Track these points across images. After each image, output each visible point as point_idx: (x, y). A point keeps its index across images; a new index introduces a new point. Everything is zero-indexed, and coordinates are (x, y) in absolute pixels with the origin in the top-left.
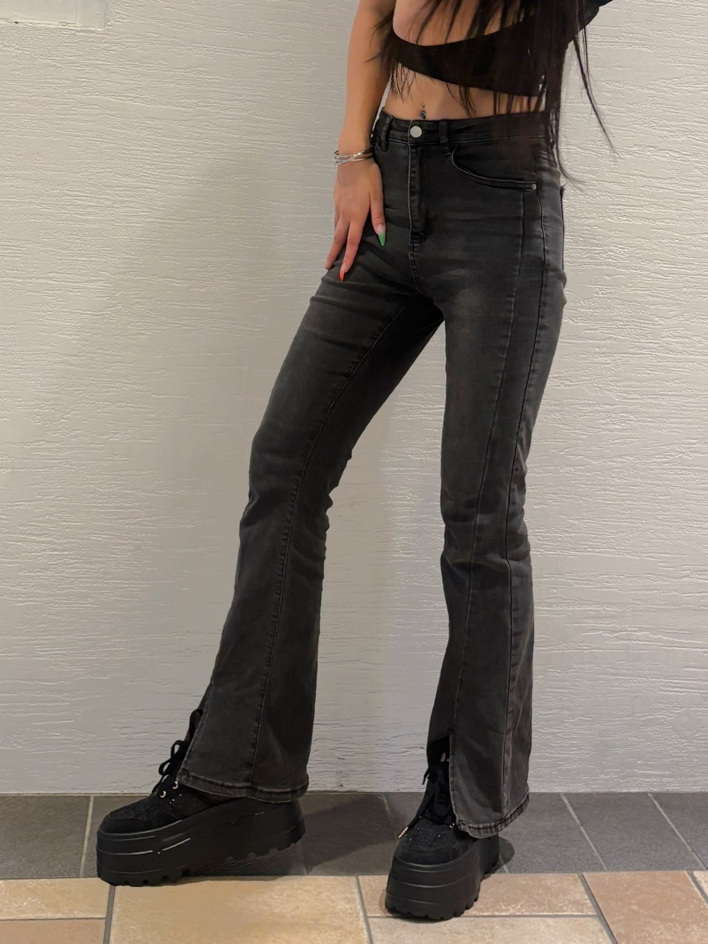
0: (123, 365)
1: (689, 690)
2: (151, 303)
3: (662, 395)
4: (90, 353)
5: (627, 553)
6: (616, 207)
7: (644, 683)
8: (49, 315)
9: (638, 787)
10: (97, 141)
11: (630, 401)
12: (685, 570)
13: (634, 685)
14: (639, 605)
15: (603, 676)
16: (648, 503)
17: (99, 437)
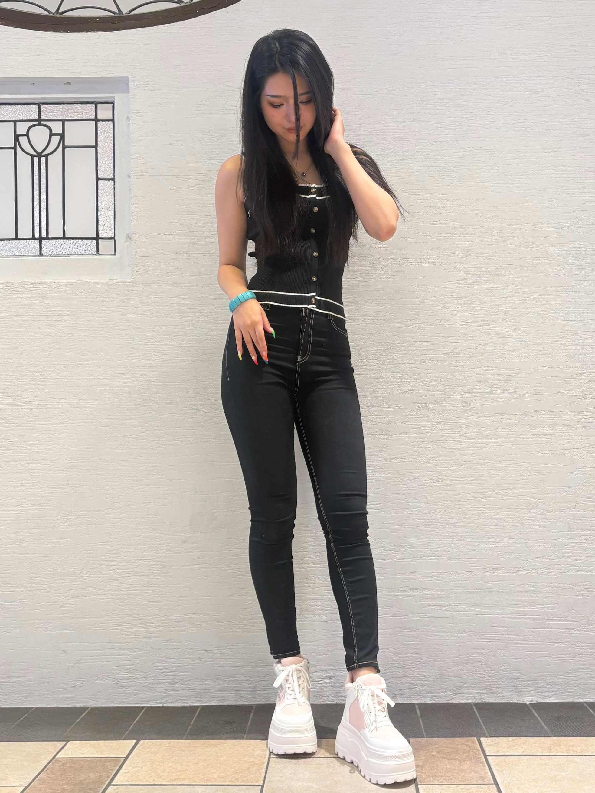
0: (151, 464)
1: (495, 641)
2: (164, 429)
3: (464, 464)
4: (133, 459)
5: (448, 559)
6: (427, 356)
7: (465, 637)
8: (110, 439)
9: (466, 700)
10: (130, 341)
11: (444, 469)
12: (487, 568)
13: (458, 638)
14: (459, 590)
15: (438, 633)
16: (459, 529)
17: (140, 505)
